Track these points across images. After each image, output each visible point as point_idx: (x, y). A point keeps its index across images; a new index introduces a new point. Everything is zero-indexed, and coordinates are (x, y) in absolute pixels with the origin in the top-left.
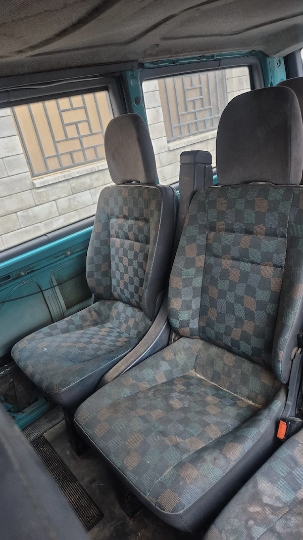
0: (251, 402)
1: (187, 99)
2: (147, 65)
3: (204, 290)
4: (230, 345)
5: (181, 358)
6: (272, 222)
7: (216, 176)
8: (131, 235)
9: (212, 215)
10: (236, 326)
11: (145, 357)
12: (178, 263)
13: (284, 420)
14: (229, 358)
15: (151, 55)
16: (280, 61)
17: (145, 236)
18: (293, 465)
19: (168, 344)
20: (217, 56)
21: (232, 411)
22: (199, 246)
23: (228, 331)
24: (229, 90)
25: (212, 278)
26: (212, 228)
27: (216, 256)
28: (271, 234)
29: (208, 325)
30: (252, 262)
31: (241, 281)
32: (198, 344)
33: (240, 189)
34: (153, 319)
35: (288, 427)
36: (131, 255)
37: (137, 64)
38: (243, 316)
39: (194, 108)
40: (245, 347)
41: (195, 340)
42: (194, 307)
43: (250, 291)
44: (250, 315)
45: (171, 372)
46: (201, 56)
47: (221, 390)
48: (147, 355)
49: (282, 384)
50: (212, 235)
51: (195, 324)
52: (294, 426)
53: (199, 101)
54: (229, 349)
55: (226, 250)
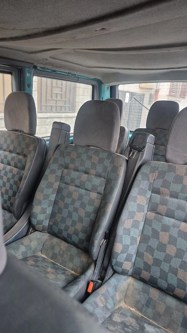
0: (73, 272)
1: (53, 92)
2: (38, 68)
3: (56, 202)
4: (66, 237)
5: (34, 244)
6: (100, 169)
7: (73, 138)
8: (12, 163)
9: (67, 160)
10: (72, 226)
11: (10, 242)
12: (43, 184)
13: (92, 281)
14: (64, 245)
15: (42, 63)
16: (108, 87)
17: (22, 165)
18: (95, 306)
19: (26, 235)
20: (78, 75)
21: (62, 277)
22: (57, 176)
23: (67, 229)
24: (77, 94)
25: (62, 196)
26: (67, 167)
27: (66, 183)
28: (98, 175)
29: (55, 224)
30: (86, 189)
31: (78, 199)
32: (46, 236)
33: (85, 149)
34: (18, 218)
35: (94, 286)
36: (10, 175)
37: (33, 66)
38: (77, 220)
39: (57, 97)
40: (75, 239)
41: (44, 233)
42: (48, 212)
43: (83, 206)
44: (81, 220)
45: (26, 252)
46: (69, 73)
47: (57, 264)
48: (11, 241)
49: (93, 260)
50: (66, 171)
51: (46, 223)
52: (98, 285)
53: (60, 95)
54: (65, 240)
55: (73, 181)
